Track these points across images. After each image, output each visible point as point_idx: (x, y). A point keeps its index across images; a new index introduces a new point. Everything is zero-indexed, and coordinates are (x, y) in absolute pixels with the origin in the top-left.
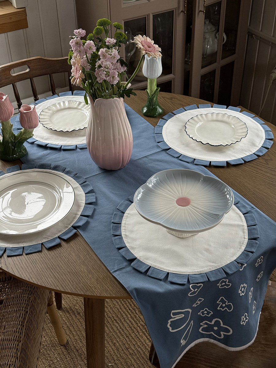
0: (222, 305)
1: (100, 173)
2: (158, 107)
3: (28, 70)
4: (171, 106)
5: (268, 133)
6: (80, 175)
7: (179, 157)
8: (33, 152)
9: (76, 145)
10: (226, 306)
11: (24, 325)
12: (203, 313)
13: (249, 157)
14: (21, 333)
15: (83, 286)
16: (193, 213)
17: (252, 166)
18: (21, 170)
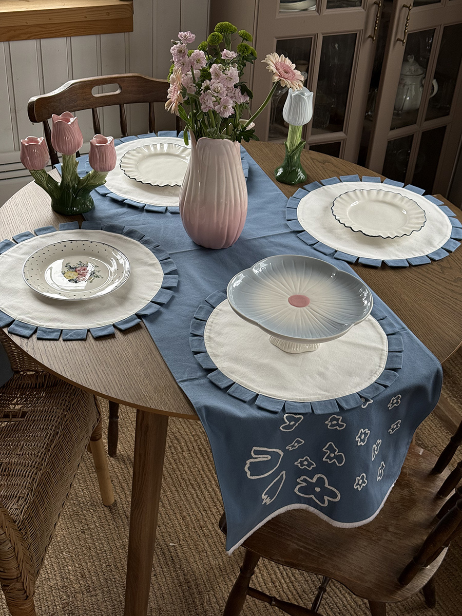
0: (329, 454)
1: (192, 250)
2: (299, 170)
3: (118, 92)
4: (320, 172)
5: (456, 230)
6: (163, 248)
7: (314, 245)
8: (103, 208)
9: (167, 207)
10: (336, 457)
11: (49, 450)
12: (301, 463)
13: (417, 260)
14: (43, 458)
15: (134, 393)
16: (308, 318)
17: (419, 273)
18: (80, 228)
